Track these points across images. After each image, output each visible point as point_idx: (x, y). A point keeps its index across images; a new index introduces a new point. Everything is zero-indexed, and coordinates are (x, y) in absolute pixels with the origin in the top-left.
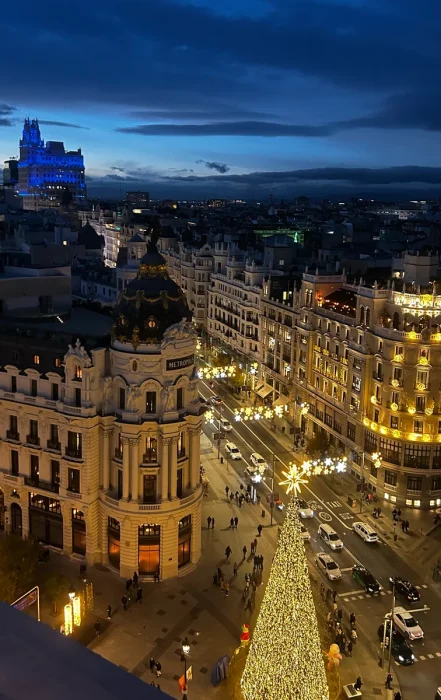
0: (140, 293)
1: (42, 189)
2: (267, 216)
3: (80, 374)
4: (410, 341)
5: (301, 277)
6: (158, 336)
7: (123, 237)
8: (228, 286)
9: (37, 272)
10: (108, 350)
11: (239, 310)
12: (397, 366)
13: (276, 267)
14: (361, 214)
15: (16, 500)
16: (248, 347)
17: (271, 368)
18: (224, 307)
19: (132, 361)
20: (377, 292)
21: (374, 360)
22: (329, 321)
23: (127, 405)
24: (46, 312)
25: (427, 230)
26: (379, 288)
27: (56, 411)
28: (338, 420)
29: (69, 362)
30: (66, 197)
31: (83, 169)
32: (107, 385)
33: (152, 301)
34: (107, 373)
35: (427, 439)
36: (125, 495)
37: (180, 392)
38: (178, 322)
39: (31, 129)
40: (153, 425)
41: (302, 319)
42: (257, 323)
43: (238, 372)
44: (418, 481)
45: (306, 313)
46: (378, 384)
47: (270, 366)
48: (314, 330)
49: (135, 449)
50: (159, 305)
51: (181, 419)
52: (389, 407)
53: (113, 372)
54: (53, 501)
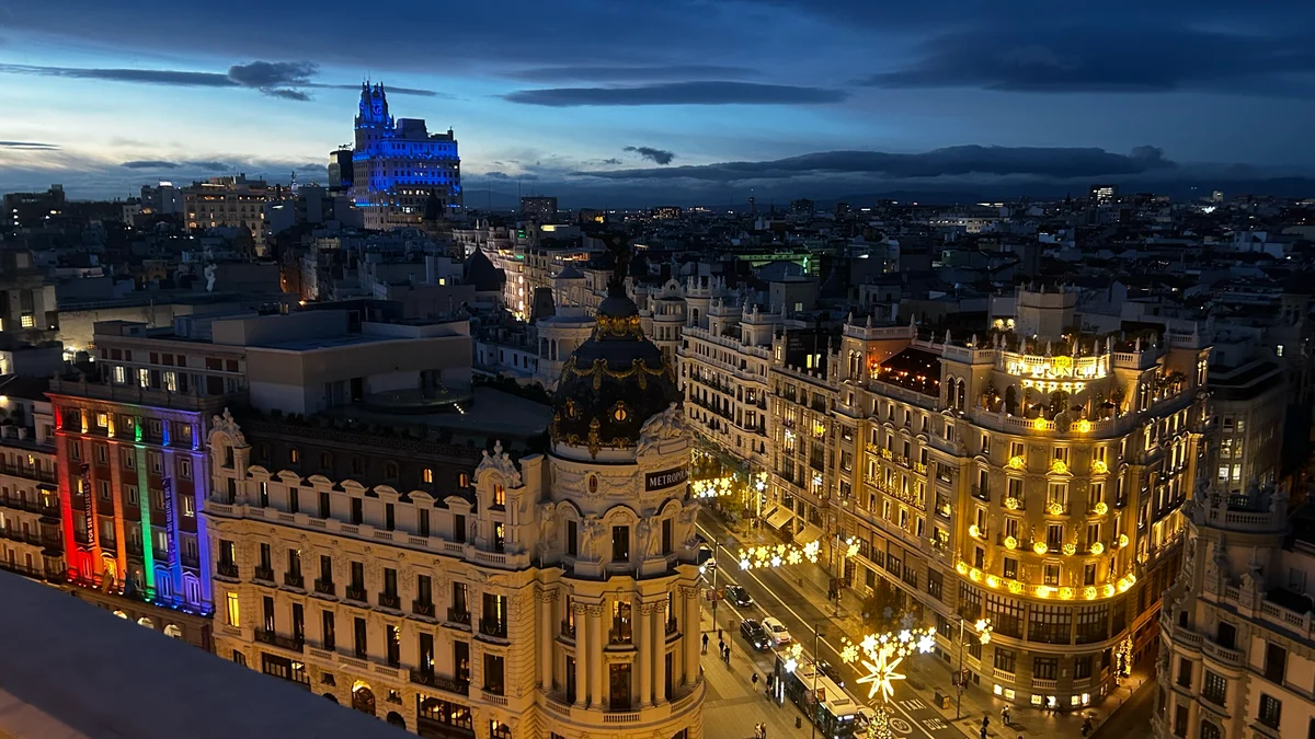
0: (600, 364)
1: (393, 196)
2: (753, 232)
3: (502, 498)
4: (1035, 433)
5: (841, 331)
6: (630, 434)
7: (528, 271)
8: (711, 346)
9: (415, 331)
10: (546, 458)
11: (732, 386)
12: (1016, 476)
13: (791, 315)
14: (904, 225)
15: (396, 708)
16: (749, 445)
17: (790, 480)
18: (705, 382)
19: (588, 477)
20: (977, 353)
21: (974, 466)
22: (892, 403)
23: (582, 549)
24: (434, 398)
25: (1020, 250)
26: (980, 346)
27: (464, 560)
28: (911, 565)
29: (484, 478)
30: (432, 208)
31: (458, 162)
32: (546, 516)
33: (620, 376)
34: (546, 497)
35: (1066, 594)
36: (581, 697)
37: (667, 525)
38: (663, 410)
39: (374, 100)
40: (626, 581)
41: (844, 400)
42: (763, 406)
43: (736, 486)
44: (1051, 664)
45: (851, 390)
46: (982, 506)
47: (788, 476)
48: (866, 417)
49: (597, 621)
50: (632, 382)
51: (670, 571)
52: (1000, 543)
53: (557, 493)
54: (457, 707)
